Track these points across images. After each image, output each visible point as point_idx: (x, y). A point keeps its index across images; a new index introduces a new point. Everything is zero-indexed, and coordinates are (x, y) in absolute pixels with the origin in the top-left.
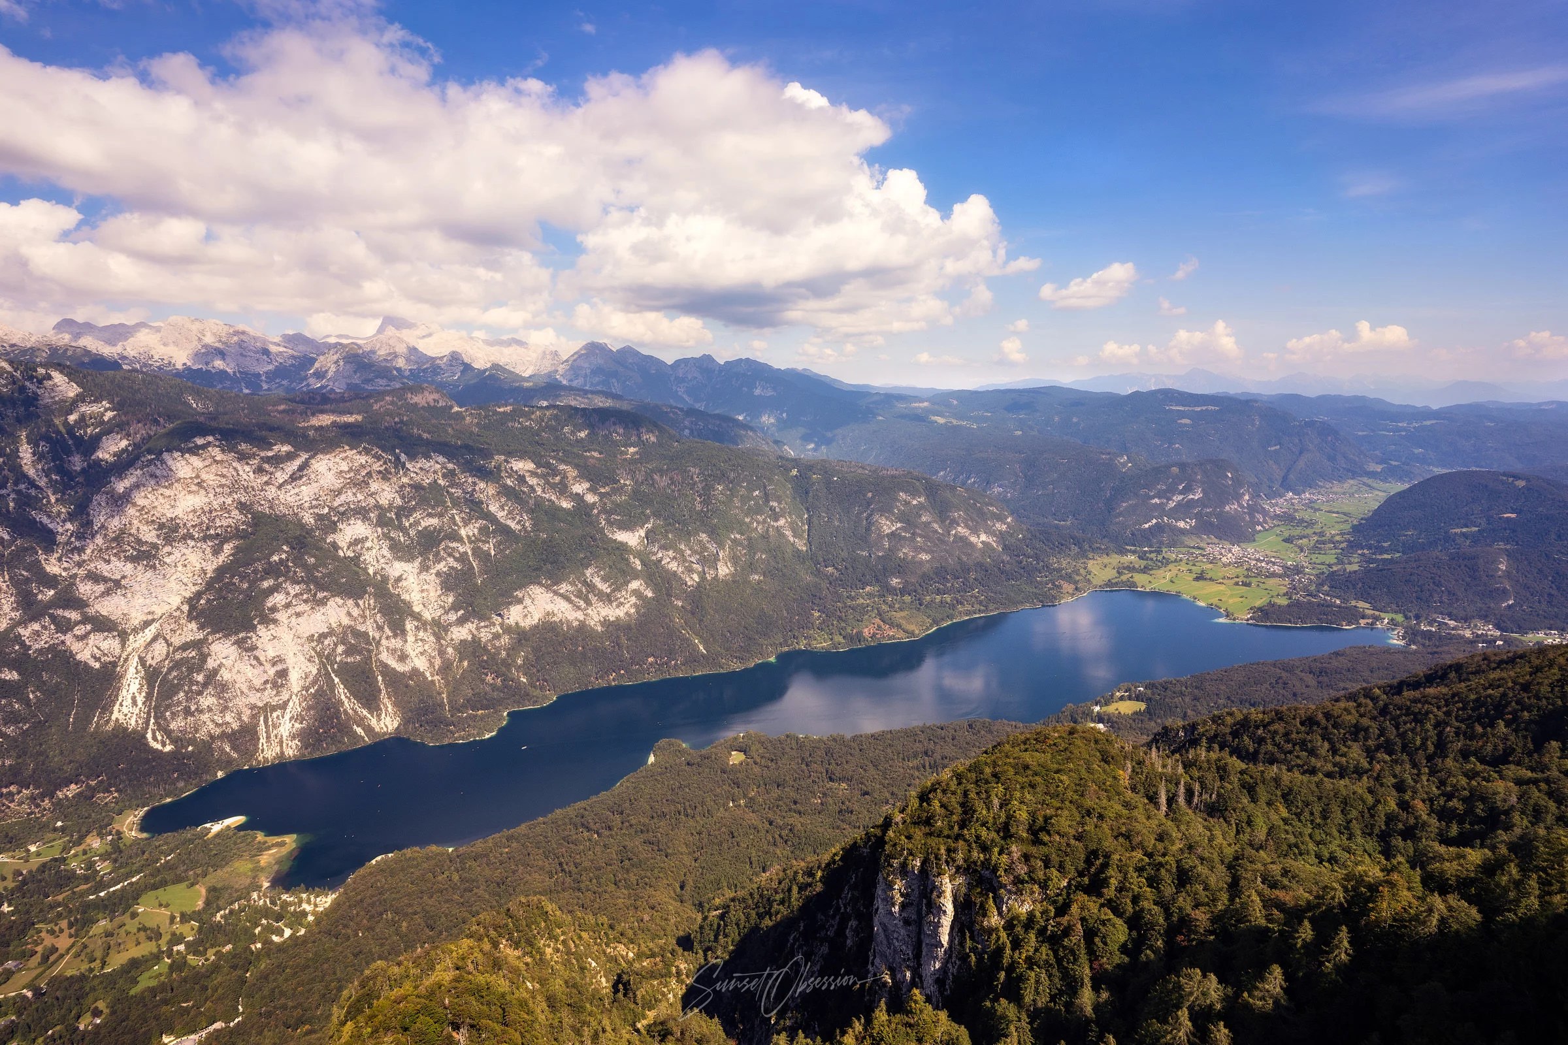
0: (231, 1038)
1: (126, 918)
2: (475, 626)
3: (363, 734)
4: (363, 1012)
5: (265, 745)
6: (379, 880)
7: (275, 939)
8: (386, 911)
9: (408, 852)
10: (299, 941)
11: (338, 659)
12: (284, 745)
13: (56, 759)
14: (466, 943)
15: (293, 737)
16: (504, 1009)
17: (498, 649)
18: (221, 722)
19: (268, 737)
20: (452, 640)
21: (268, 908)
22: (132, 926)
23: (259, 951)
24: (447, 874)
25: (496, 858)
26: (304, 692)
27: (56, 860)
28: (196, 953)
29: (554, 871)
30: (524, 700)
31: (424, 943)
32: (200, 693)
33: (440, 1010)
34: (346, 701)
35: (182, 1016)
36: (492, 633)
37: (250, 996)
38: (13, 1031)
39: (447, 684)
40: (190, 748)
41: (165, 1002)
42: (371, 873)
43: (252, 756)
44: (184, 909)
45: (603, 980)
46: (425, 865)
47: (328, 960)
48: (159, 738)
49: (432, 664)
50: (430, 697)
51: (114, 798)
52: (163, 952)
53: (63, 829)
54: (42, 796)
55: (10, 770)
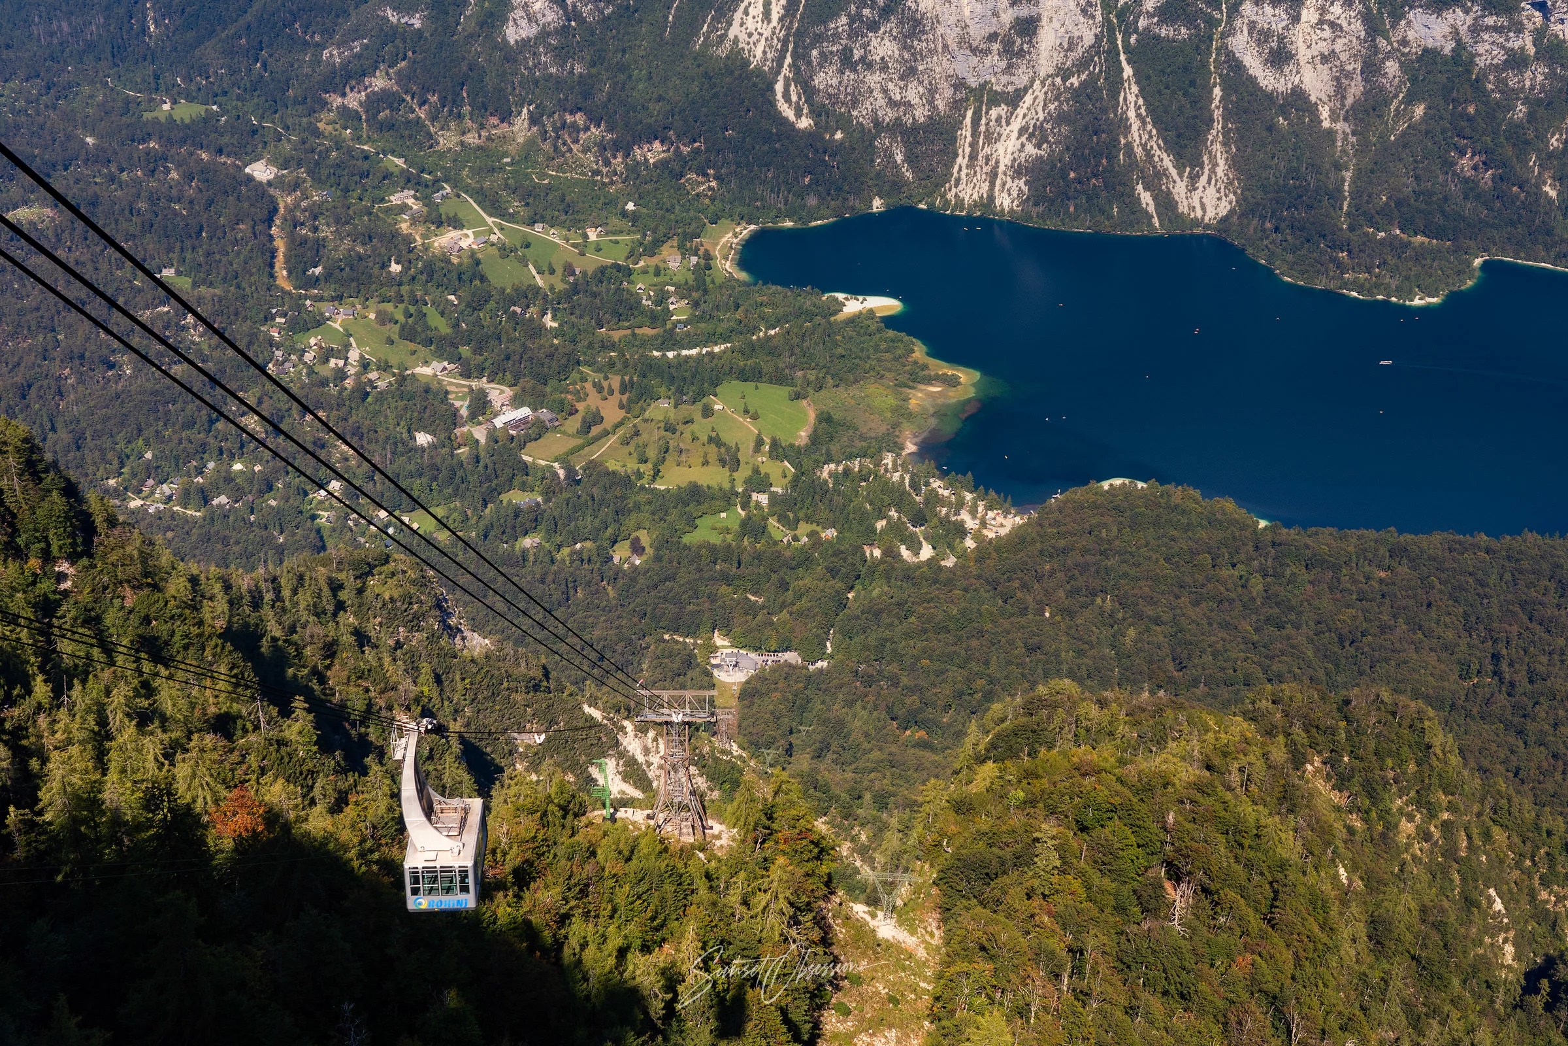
0: (806, 688)
1: (696, 410)
2: (1469, 20)
3: (1151, 209)
4: (1018, 757)
5: (964, 171)
6: (1105, 525)
7: (905, 553)
8: (1104, 591)
9: (1178, 494)
10: (943, 577)
11: (1142, 23)
12: (998, 182)
13: (641, 87)
14: (1240, 726)
15: (1018, 171)
16: (1276, 892)
17: (1510, 95)
18: (898, 97)
19: (973, 157)
20: (1404, 42)
21: (904, 492)
22: (702, 428)
23: (876, 564)
24: (1241, 569)
25: (1355, 582)
26: (1058, 80)
27: (618, 268)
28: (782, 519)
29: (1475, 667)
30: (1535, 242)
31: (1160, 687)
32: (874, 26)
33: (1155, 828)
34: (1135, 125)
35: (746, 614)
36: (1510, 52)
37: (847, 634)
38: (536, 520)
39: (1362, 149)
40: (839, 135)
41: (727, 579)
42: (1095, 506)
43: (938, 186)
44: (779, 435)
45: (1509, 949)
46: (1203, 534)
47: (981, 633)
48: (794, 98)
49: (1340, 91)
50: (1315, 168)
51: (710, 188)
52: (737, 494)
53: (634, 218)
54: (616, 146)
55: (579, 83)
